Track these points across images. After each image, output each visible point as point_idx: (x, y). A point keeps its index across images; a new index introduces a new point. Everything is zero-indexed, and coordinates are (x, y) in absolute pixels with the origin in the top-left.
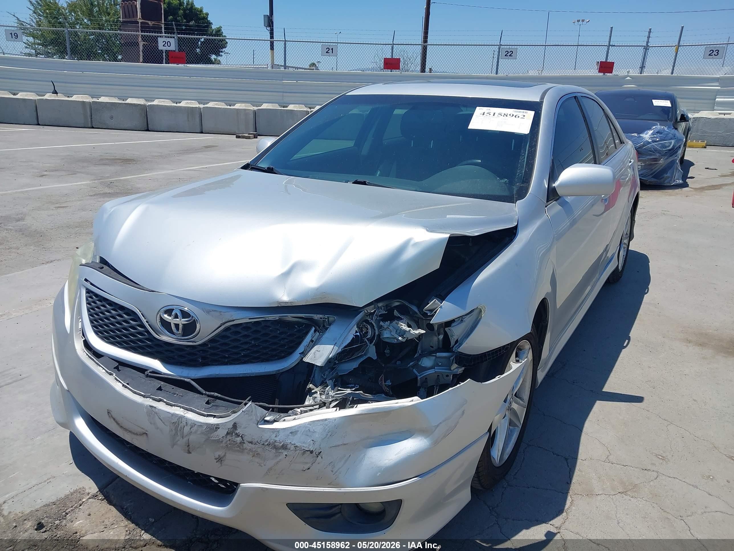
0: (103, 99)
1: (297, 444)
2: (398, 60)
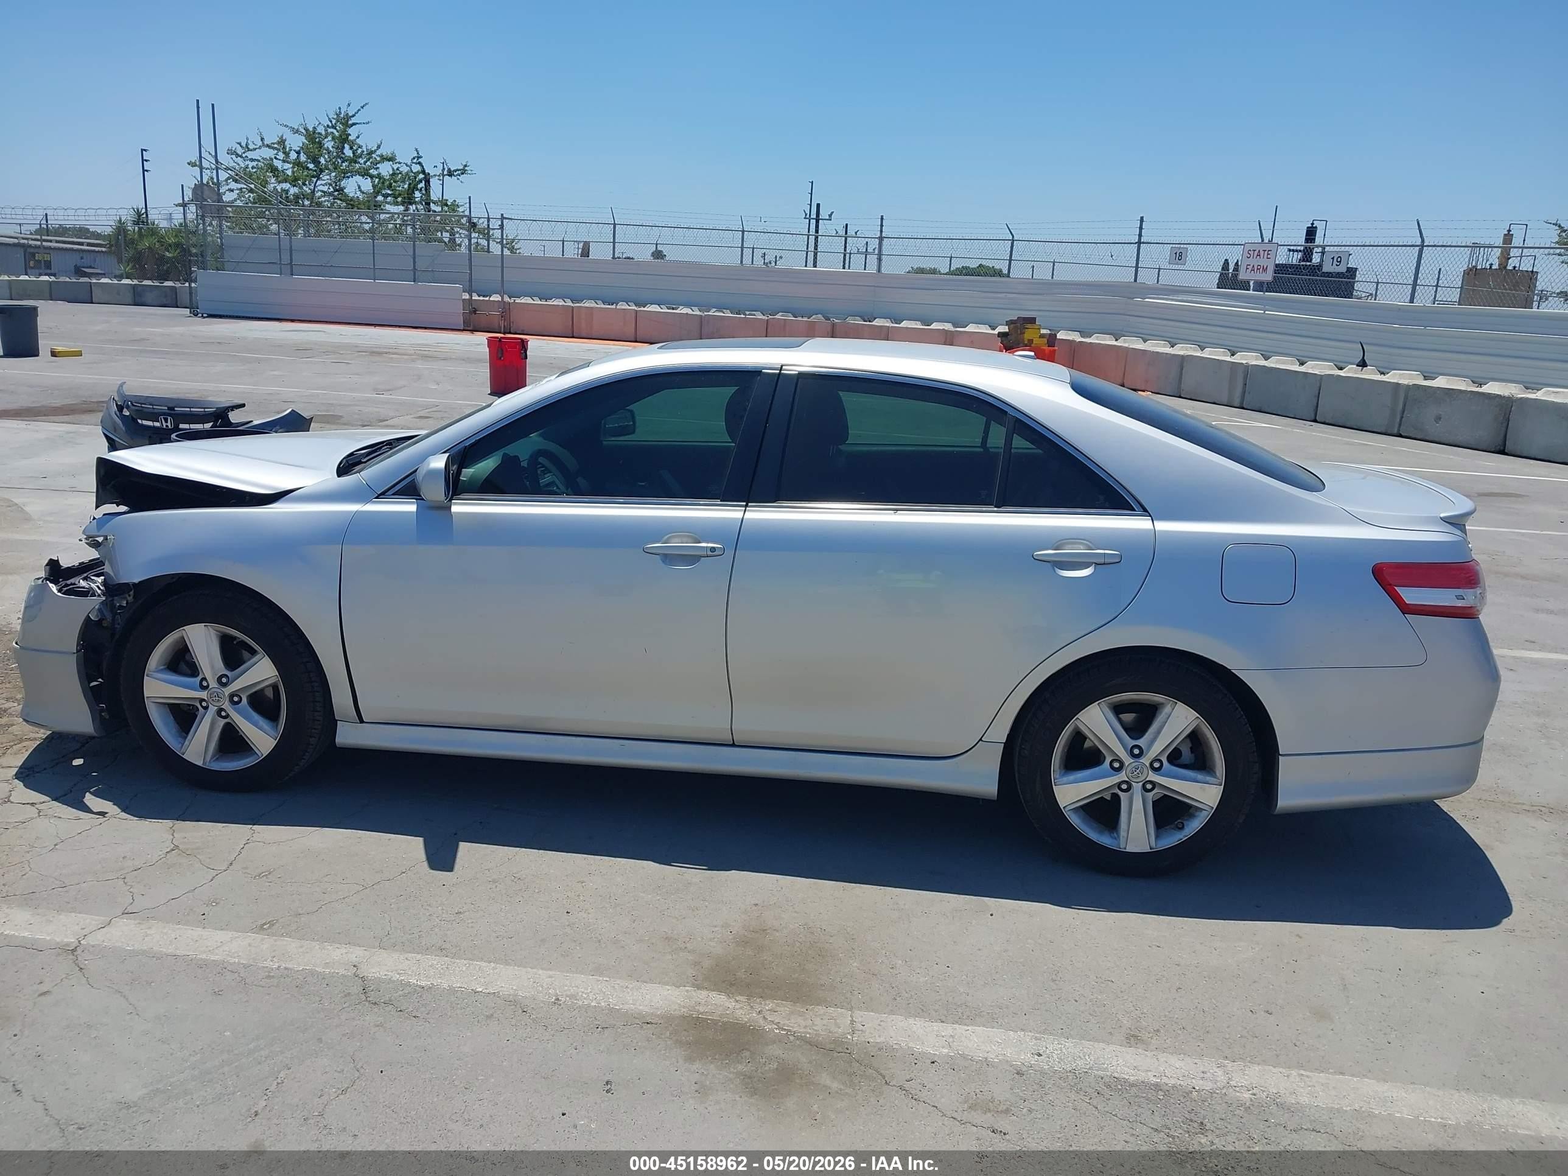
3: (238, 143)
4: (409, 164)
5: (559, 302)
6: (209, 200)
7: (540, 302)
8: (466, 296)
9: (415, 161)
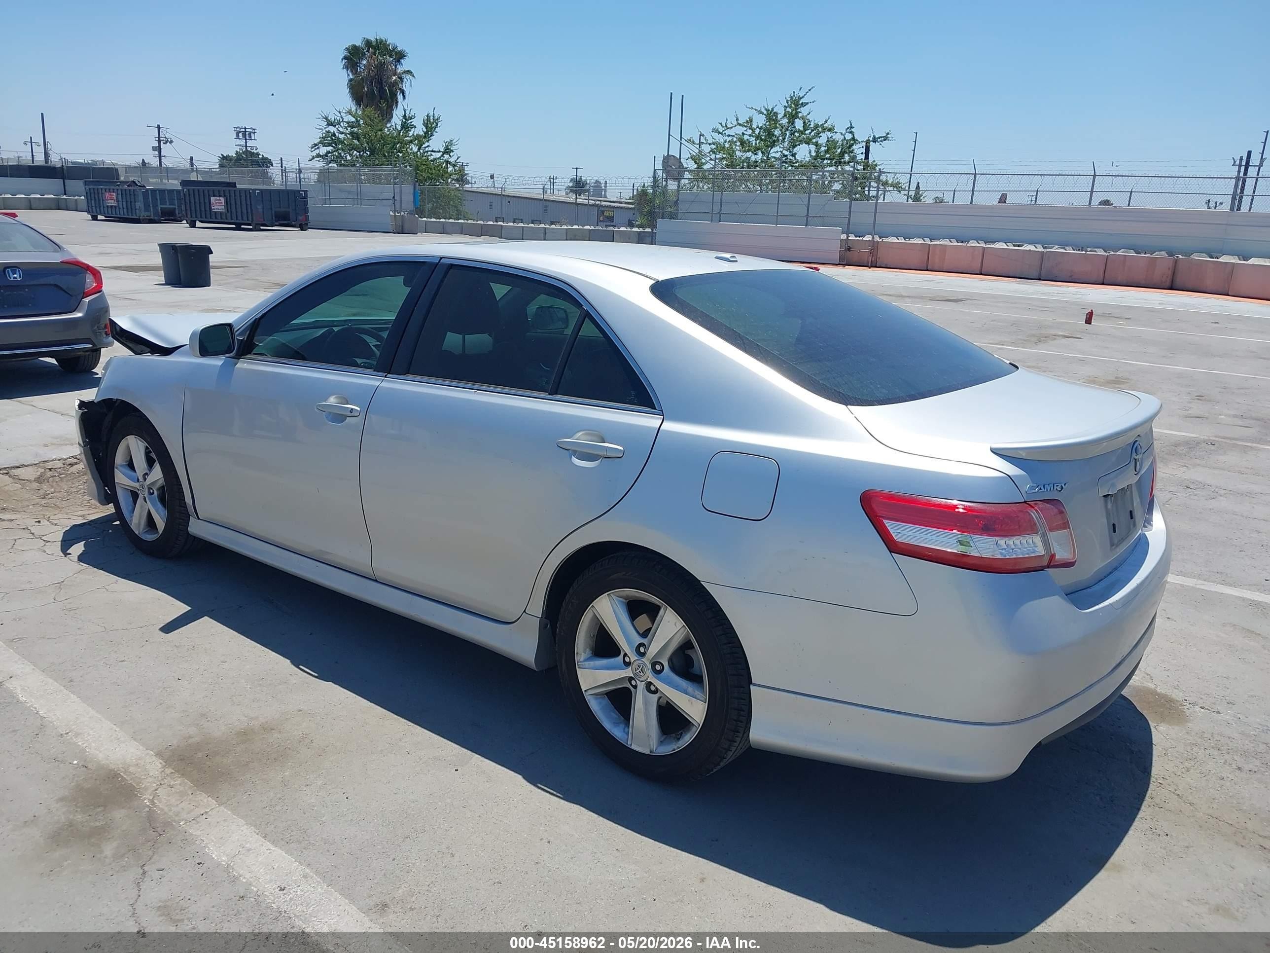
3: (720, 123)
4: (843, 133)
5: (919, 241)
6: (673, 167)
7: (904, 241)
8: (844, 237)
9: (848, 130)
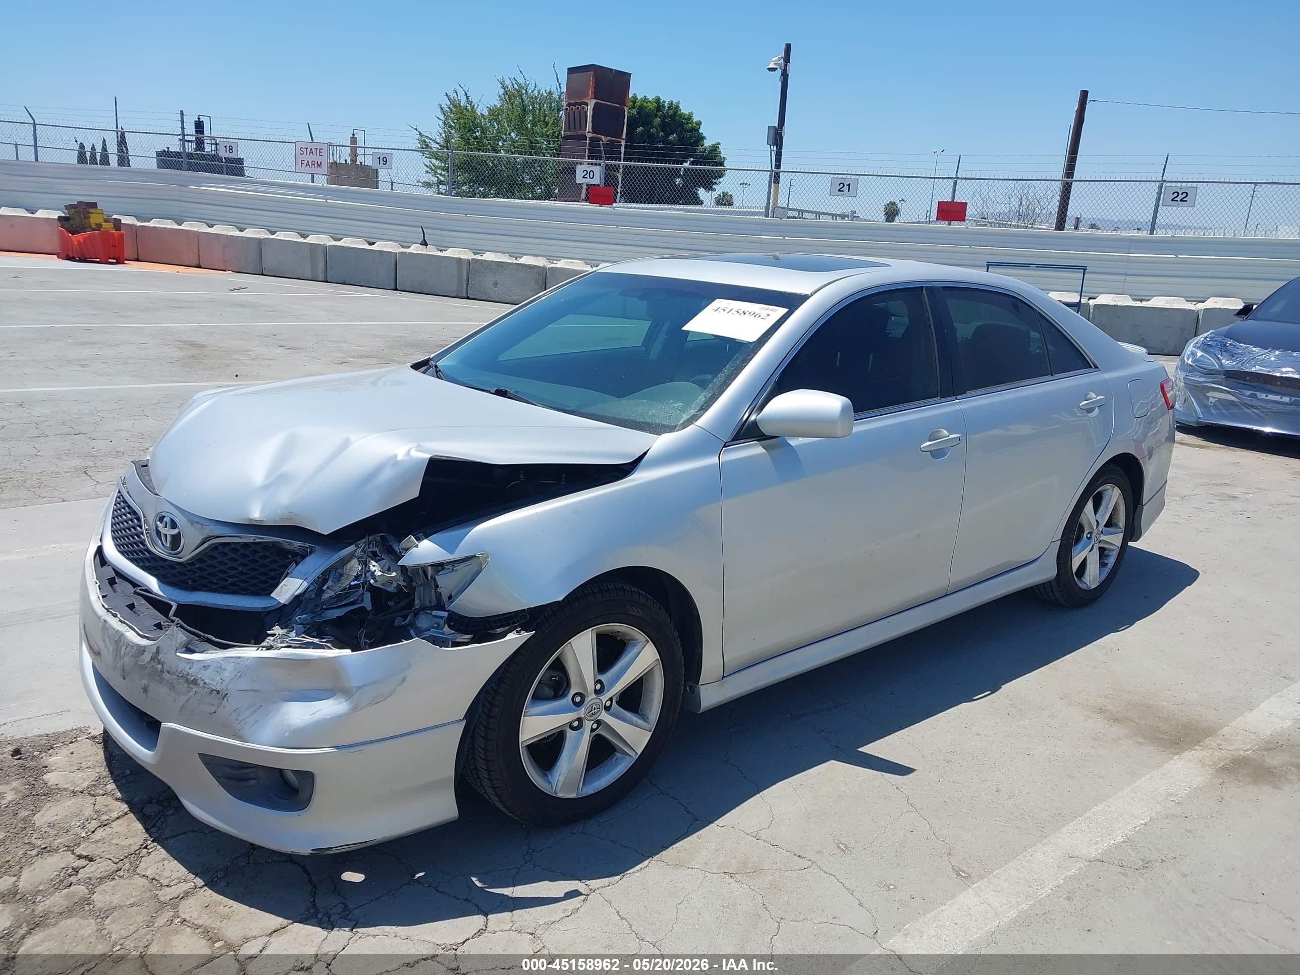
0: (489, 257)
1: (206, 681)
2: (964, 205)
